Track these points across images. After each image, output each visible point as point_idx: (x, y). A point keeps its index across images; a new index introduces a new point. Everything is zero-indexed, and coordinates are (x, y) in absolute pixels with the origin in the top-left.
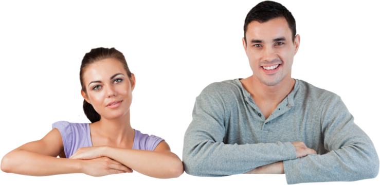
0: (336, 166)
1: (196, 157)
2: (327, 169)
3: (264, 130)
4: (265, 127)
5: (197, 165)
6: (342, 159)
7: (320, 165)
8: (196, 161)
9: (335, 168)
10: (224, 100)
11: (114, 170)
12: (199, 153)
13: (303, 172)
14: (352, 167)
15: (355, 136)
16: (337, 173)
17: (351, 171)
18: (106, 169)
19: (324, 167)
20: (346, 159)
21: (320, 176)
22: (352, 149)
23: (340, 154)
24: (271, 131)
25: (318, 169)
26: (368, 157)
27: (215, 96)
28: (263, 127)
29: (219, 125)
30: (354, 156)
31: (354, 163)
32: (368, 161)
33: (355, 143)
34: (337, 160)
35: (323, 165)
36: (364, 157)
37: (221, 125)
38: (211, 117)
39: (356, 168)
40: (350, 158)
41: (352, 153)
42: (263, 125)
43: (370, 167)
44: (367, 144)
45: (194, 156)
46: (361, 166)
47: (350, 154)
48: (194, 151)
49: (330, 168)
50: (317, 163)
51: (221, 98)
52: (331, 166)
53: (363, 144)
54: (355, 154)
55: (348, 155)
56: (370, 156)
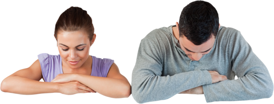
0: (242, 91)
1: (142, 93)
2: (236, 93)
3: (191, 66)
4: (191, 64)
5: (143, 99)
6: (246, 86)
7: (230, 91)
8: (142, 96)
9: (241, 92)
10: (160, 45)
11: (82, 90)
12: (144, 90)
13: (218, 95)
14: (253, 92)
15: (255, 67)
16: (242, 96)
17: (253, 94)
18: (76, 89)
19: (233, 92)
20: (249, 86)
21: (230, 98)
22: (253, 78)
23: (245, 82)
24: (196, 66)
25: (228, 93)
26: (265, 84)
27: (154, 42)
28: (190, 64)
29: (158, 64)
30: (255, 84)
31: (255, 89)
32: (265, 87)
33: (255, 73)
34: (243, 87)
35: (233, 91)
36: (262, 85)
37: (159, 63)
38: (152, 58)
39: (256, 93)
40: (252, 85)
41: (253, 82)
42: (189, 62)
43: (266, 91)
44: (264, 73)
45: (140, 93)
46: (260, 91)
47: (252, 82)
48: (140, 89)
49: (237, 93)
50: (228, 89)
51: (158, 43)
52: (238, 91)
53: (261, 74)
54: (256, 82)
55: (250, 83)
56: (266, 83)
